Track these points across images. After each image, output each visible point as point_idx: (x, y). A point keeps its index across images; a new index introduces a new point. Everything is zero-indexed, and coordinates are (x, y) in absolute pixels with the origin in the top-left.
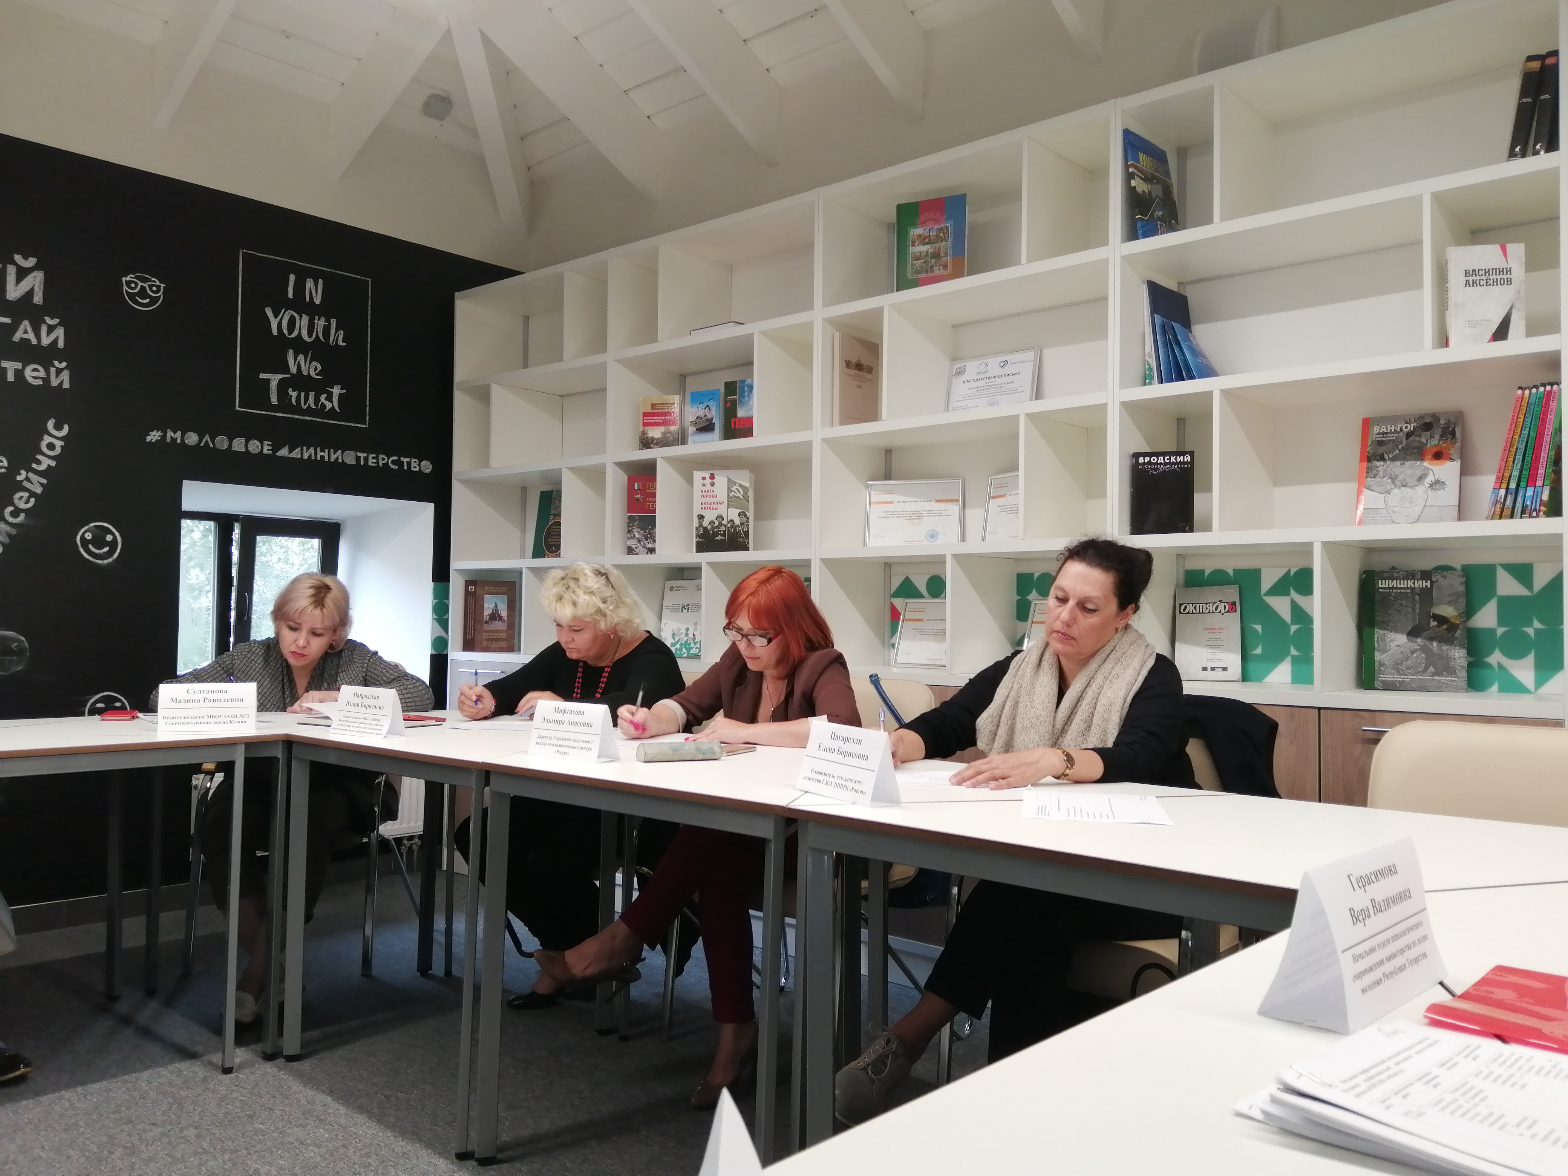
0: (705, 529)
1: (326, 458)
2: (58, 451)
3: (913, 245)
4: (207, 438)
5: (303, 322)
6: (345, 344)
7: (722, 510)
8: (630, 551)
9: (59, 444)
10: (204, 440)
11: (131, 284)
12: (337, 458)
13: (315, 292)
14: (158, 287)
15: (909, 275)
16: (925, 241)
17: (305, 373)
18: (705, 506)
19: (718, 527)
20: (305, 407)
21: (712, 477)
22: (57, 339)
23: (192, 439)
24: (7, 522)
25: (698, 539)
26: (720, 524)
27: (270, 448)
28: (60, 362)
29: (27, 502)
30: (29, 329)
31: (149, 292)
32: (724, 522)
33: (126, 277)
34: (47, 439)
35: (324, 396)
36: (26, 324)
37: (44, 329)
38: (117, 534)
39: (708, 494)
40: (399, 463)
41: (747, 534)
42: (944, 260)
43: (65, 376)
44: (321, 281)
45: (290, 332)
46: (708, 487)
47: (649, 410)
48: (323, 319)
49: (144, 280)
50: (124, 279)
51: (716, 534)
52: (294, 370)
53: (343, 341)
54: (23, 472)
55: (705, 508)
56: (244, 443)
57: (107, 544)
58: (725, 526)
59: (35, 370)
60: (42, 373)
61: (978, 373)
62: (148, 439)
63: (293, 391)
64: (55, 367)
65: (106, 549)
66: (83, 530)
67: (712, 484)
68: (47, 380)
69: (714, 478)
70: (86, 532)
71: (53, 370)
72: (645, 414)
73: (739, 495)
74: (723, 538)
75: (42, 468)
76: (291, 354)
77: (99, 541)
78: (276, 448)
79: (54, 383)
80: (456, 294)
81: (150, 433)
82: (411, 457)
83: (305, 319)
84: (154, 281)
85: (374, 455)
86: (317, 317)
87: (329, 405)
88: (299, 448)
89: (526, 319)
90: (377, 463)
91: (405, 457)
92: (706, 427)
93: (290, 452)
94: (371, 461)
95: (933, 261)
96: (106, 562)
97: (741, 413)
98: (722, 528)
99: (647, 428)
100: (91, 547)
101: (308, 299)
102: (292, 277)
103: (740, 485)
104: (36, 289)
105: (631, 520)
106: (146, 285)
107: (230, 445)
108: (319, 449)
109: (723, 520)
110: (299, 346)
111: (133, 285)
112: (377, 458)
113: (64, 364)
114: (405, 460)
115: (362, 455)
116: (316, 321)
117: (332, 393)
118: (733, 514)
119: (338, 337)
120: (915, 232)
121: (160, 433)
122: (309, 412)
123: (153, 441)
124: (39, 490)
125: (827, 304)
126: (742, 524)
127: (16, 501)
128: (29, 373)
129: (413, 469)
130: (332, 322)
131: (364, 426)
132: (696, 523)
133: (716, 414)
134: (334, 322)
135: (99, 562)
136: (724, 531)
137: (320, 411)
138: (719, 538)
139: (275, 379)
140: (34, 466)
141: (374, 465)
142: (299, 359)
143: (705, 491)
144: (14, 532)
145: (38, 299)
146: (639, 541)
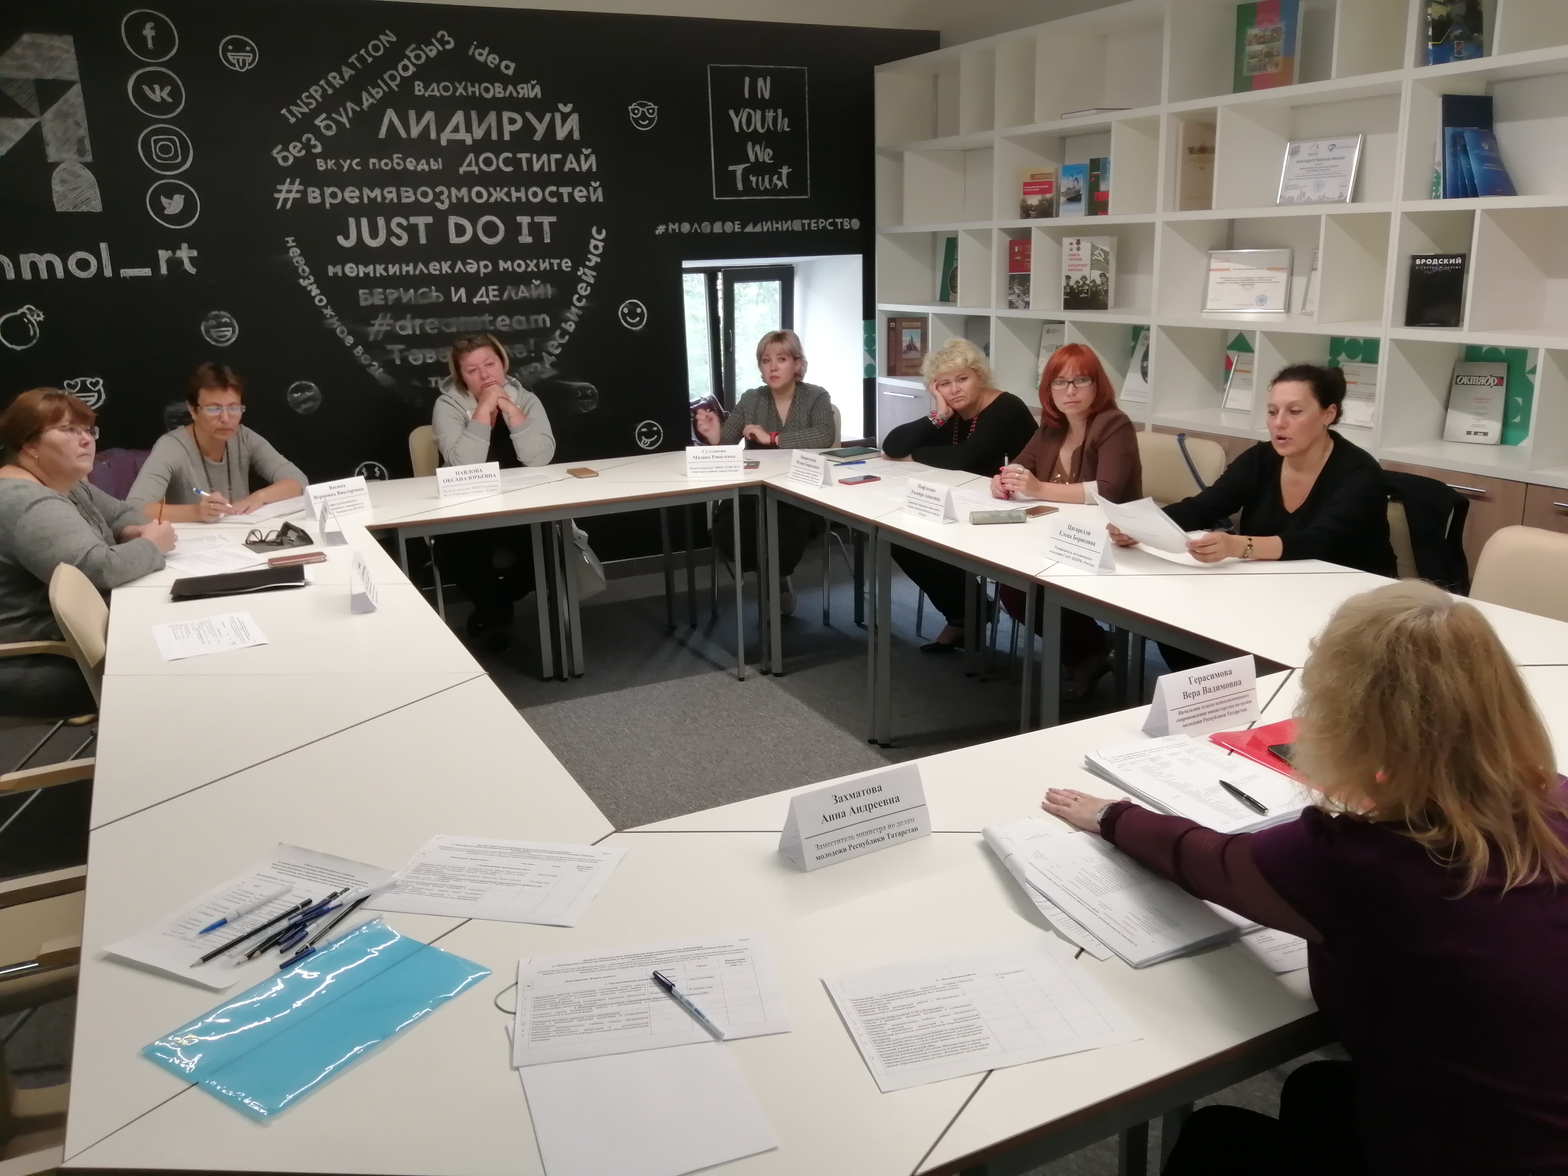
0: (1072, 288)
1: (780, 229)
2: (601, 250)
3: (1250, 44)
4: (696, 225)
5: (757, 116)
6: (789, 129)
7: (1086, 271)
8: (1012, 305)
9: (601, 244)
10: (694, 228)
11: (635, 110)
12: (788, 228)
13: (764, 88)
14: (653, 109)
15: (1246, 72)
16: (1260, 40)
17: (761, 160)
18: (1072, 268)
19: (1082, 286)
20: (762, 189)
21: (1078, 242)
22: (591, 166)
23: (686, 228)
24: (576, 306)
25: (1065, 297)
26: (1084, 284)
27: (740, 226)
28: (595, 182)
29: (586, 290)
30: (574, 161)
31: (648, 115)
32: (1088, 282)
33: (631, 105)
34: (593, 242)
35: (776, 177)
36: (571, 157)
37: (582, 158)
38: (644, 307)
39: (1075, 257)
40: (834, 224)
41: (1106, 292)
42: (1276, 59)
43: (600, 192)
44: (768, 78)
45: (748, 128)
46: (1075, 251)
47: (1029, 180)
48: (772, 111)
49: (643, 105)
50: (630, 107)
51: (1081, 292)
52: (752, 158)
53: (788, 127)
54: (581, 268)
55: (1072, 270)
56: (721, 226)
57: (637, 315)
58: (1088, 285)
59: (581, 191)
60: (585, 193)
61: (1310, 154)
62: (657, 232)
63: (753, 176)
64: (592, 186)
65: (638, 319)
66: (622, 307)
67: (1078, 249)
68: (588, 198)
69: (1080, 244)
70: (623, 309)
71: (591, 189)
72: (1026, 184)
73: (1100, 258)
74: (1086, 295)
75: (592, 264)
76: (750, 144)
77: (632, 314)
78: (743, 226)
79: (593, 199)
80: (876, 67)
81: (658, 228)
82: (843, 218)
83: (759, 113)
84: (650, 105)
85: (815, 221)
86: (767, 110)
87: (779, 184)
88: (760, 224)
89: (936, 77)
90: (818, 227)
91: (839, 218)
92: (1074, 198)
93: (754, 227)
94: (813, 225)
95: (1267, 60)
96: (638, 328)
97: (1103, 188)
98: (1086, 287)
99: (1026, 196)
100: (628, 318)
101: (759, 96)
102: (747, 80)
103: (1102, 250)
104: (575, 128)
105: (1012, 278)
106: (645, 110)
107: (712, 229)
108: (774, 222)
109: (1086, 280)
110: (756, 138)
111: (636, 111)
112: (817, 223)
113: (598, 183)
114: (839, 221)
115: (806, 222)
116: (767, 114)
117: (781, 173)
118: (1095, 275)
119: (784, 125)
120: (1253, 32)
121: (664, 227)
122: (766, 192)
123: (660, 233)
124: (592, 281)
125: (1173, 99)
126: (1102, 284)
127: (579, 291)
128: (577, 194)
129: (845, 228)
130: (778, 112)
131: (806, 197)
132: (1064, 283)
133: (1082, 186)
134: (780, 111)
135: (634, 329)
136: (1088, 290)
137: (774, 191)
138: (1083, 295)
139: (739, 169)
140: (587, 263)
141: (816, 229)
142: (755, 149)
143: (1072, 255)
144: (580, 313)
145: (576, 136)
146: (1019, 296)
